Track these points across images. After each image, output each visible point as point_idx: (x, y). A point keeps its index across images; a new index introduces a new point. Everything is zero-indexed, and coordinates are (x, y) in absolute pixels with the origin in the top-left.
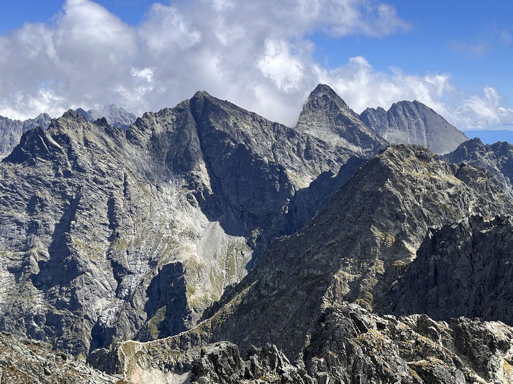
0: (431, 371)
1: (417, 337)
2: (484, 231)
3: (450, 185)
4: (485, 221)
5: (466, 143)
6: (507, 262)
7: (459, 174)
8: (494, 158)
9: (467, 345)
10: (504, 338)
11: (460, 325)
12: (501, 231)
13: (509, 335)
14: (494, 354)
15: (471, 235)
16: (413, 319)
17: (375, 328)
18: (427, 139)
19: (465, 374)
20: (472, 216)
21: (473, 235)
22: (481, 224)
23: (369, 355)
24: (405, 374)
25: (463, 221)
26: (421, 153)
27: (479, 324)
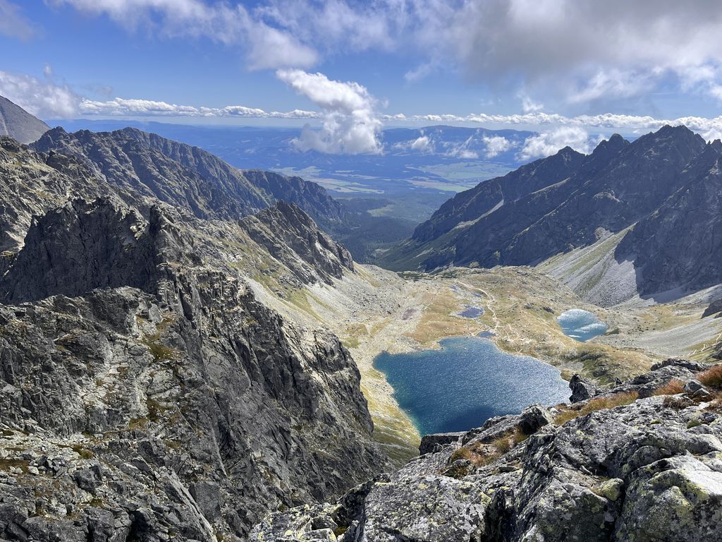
0: (77, 342)
1: (57, 316)
2: (88, 213)
3: (44, 174)
4: (88, 203)
5: (49, 132)
6: (115, 237)
7: (50, 161)
8: (80, 146)
9: (105, 312)
10: (133, 298)
11: (95, 296)
12: (104, 211)
13: (136, 295)
14: (128, 313)
15: (77, 217)
16: (49, 301)
17: (15, 318)
18: (8, 129)
19: (106, 336)
20: (75, 200)
21: (79, 217)
22: (85, 207)
23: (14, 343)
24: (53, 351)
25: (67, 205)
26: (7, 143)
27: (111, 292)
